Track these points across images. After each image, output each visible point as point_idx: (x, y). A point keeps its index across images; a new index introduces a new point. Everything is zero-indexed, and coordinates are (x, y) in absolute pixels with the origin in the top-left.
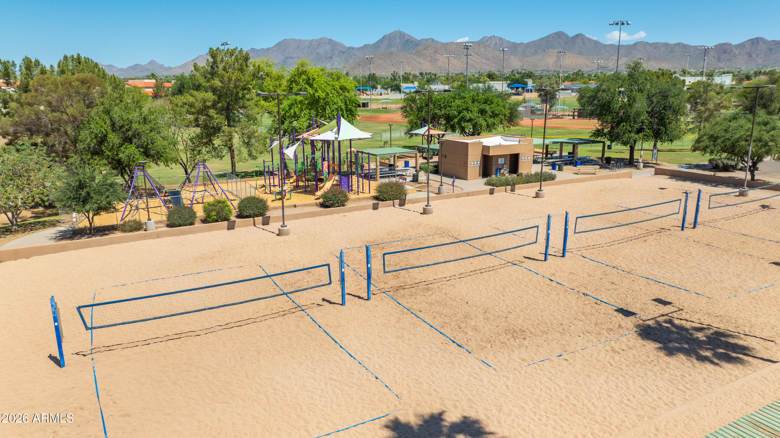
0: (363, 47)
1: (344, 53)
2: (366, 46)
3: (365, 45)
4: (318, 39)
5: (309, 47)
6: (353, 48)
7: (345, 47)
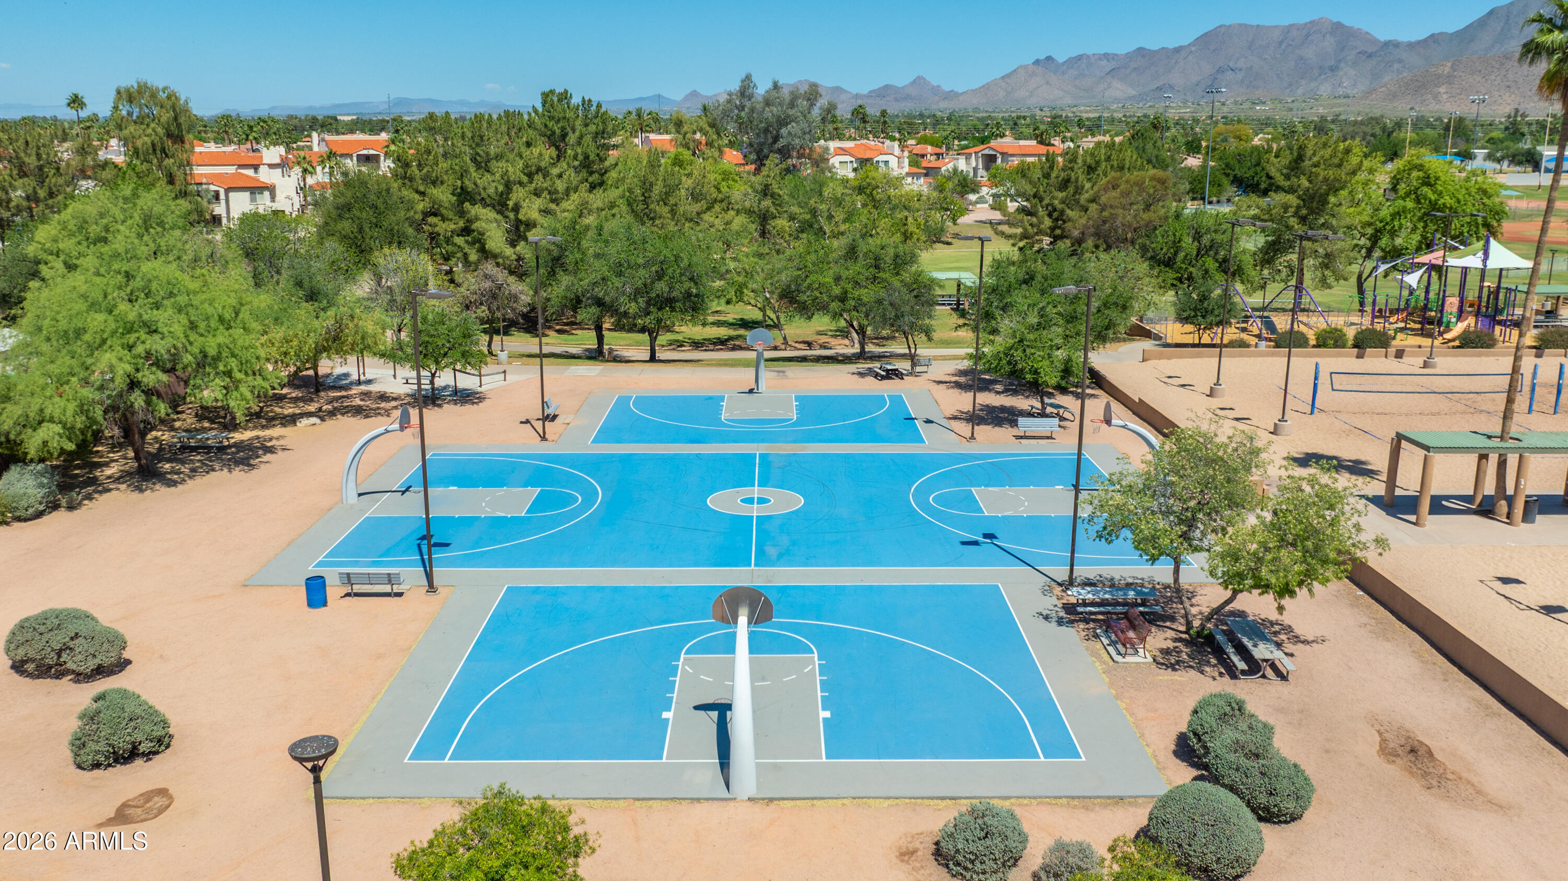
0: (1425, 40)
1: (1370, 56)
2: (1434, 38)
3: (1433, 35)
4: (1306, 24)
5: (1281, 43)
6: (1396, 45)
7: (1374, 41)
